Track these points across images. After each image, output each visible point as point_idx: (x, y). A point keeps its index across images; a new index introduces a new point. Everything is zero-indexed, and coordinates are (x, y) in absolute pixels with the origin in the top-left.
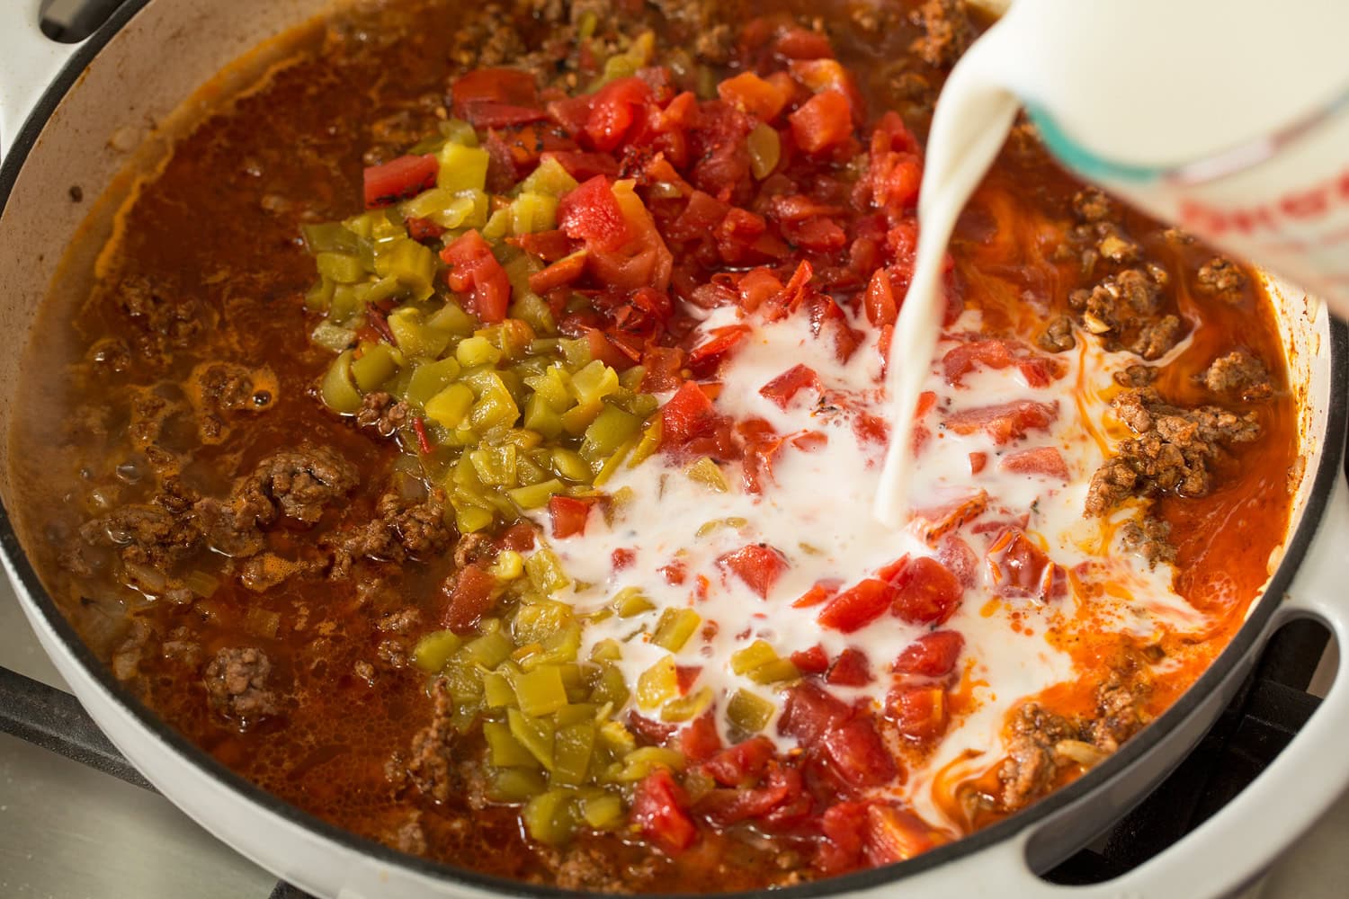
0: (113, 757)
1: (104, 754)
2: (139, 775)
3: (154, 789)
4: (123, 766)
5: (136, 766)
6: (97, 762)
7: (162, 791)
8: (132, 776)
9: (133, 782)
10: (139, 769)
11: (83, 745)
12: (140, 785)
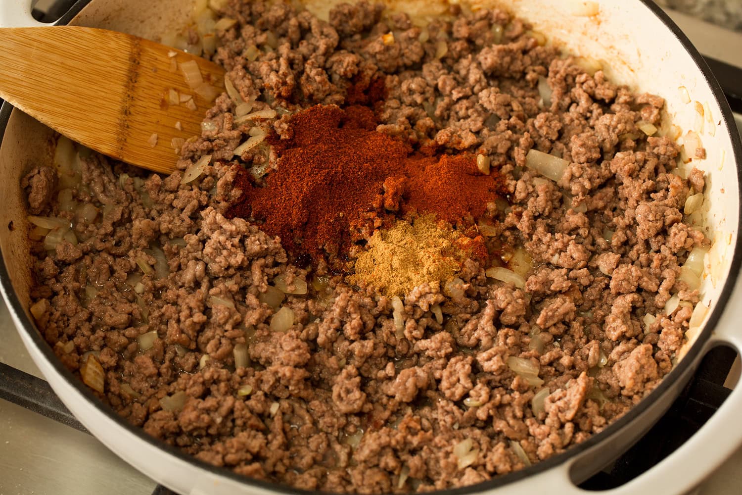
0: (67, 415)
1: (63, 413)
2: (82, 426)
3: (89, 433)
4: (73, 420)
5: (80, 420)
6: (58, 417)
7: (94, 434)
8: (77, 425)
9: (79, 429)
10: (81, 422)
11: (51, 408)
12: (82, 431)
